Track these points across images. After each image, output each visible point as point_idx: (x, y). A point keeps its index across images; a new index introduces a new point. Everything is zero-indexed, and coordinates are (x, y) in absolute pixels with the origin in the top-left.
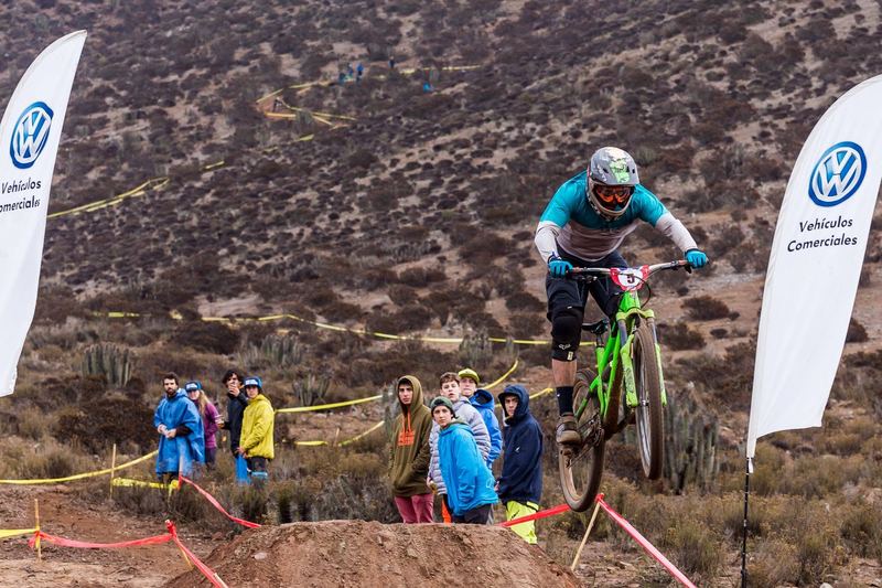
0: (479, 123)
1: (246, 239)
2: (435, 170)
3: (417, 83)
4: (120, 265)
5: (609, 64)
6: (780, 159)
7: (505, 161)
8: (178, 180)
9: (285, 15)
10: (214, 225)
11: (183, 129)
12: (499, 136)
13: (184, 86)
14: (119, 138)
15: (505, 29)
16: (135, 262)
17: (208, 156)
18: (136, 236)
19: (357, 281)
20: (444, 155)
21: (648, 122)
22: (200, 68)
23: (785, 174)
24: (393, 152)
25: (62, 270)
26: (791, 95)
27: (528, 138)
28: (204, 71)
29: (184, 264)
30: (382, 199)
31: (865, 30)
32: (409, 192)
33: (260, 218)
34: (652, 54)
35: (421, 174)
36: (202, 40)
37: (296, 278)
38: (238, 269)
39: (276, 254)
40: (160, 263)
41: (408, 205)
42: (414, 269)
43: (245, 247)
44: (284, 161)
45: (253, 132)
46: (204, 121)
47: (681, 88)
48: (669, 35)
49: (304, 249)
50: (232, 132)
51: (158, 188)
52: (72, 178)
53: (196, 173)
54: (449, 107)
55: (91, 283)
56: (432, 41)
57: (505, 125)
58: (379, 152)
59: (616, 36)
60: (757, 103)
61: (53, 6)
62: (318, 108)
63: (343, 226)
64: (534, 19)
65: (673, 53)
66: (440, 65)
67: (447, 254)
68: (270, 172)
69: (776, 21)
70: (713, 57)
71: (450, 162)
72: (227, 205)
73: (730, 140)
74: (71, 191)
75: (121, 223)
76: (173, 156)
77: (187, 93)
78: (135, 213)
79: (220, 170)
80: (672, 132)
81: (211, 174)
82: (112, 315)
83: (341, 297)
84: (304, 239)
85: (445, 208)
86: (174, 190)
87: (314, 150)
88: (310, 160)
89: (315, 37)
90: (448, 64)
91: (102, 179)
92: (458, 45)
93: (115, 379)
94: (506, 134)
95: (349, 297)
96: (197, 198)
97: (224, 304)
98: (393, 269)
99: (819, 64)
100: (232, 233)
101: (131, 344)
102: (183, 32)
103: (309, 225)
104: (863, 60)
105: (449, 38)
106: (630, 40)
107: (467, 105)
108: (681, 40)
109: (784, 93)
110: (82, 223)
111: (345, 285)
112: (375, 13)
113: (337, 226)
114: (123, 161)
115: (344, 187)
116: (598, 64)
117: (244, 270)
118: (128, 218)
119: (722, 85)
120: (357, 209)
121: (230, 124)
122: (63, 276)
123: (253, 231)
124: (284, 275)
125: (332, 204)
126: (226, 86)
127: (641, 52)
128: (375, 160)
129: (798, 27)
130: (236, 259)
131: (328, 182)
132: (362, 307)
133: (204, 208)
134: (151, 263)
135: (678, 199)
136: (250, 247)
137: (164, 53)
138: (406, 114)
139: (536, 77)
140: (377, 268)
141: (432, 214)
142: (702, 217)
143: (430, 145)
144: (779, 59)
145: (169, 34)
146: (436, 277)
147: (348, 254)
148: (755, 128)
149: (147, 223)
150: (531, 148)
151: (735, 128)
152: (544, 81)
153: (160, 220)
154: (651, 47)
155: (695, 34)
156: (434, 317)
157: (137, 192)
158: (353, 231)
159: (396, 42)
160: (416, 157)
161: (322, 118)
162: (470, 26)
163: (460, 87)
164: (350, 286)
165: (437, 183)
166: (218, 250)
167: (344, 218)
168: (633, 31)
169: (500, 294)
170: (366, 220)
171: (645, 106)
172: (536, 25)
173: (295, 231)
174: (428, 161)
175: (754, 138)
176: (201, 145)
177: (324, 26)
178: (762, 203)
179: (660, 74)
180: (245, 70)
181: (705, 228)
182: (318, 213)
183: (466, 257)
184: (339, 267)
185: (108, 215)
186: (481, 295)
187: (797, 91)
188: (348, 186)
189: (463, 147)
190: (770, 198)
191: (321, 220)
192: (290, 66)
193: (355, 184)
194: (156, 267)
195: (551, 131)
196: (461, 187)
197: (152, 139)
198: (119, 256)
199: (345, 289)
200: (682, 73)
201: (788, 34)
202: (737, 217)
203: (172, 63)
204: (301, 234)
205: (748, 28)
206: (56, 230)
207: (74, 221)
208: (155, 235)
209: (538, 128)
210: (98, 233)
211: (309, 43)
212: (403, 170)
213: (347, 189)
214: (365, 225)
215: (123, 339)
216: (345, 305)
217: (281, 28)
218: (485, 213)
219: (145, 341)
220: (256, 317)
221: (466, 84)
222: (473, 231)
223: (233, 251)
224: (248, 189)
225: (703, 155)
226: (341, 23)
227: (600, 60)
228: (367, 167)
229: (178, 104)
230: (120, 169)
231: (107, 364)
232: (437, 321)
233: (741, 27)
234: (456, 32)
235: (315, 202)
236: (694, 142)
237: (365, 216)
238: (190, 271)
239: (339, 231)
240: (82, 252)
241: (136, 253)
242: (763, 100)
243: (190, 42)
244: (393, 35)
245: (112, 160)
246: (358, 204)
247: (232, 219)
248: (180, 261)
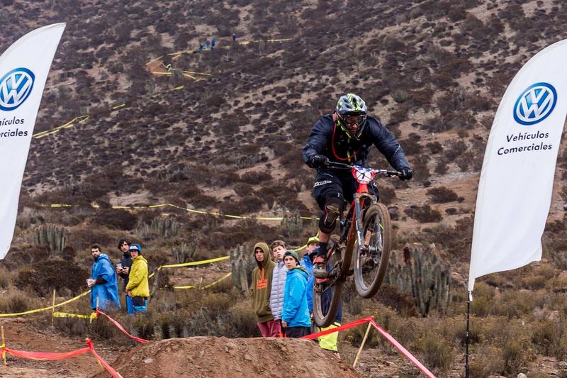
0: (292, 76)
1: (141, 154)
2: (263, 107)
3: (251, 51)
4: (58, 173)
5: (376, 35)
6: (489, 97)
7: (309, 100)
8: (95, 116)
9: (164, 7)
10: (119, 146)
11: (98, 83)
12: (305, 85)
13: (99, 55)
14: (56, 90)
15: (308, 14)
16: (68, 171)
17: (115, 101)
18: (68, 154)
19: (213, 181)
20: (269, 98)
21: (402, 74)
22: (109, 43)
23: (493, 106)
24: (235, 96)
26: (496, 54)
27: (324, 86)
28: (111, 45)
29: (100, 171)
30: (229, 127)
31: (544, 11)
32: (246, 122)
33: (149, 141)
34: (404, 29)
35: (254, 110)
36: (109, 24)
37: (174, 180)
38: (136, 174)
39: (160, 164)
40: (85, 172)
41: (246, 130)
42: (250, 172)
43: (140, 160)
44: (164, 103)
45: (144, 84)
46: (112, 78)
47: (423, 51)
48: (416, 17)
49: (178, 160)
50: (130, 84)
51: (82, 122)
53: (106, 112)
54: (272, 66)
55: (39, 185)
56: (260, 23)
57: (309, 77)
58: (226, 96)
59: (380, 18)
60: (473, 60)
61: (12, 4)
62: (186, 68)
63: (204, 145)
64: (327, 7)
65: (418, 28)
66: (265, 39)
67: (272, 162)
68: (155, 110)
69: (485, 6)
70: (444, 30)
71: (273, 102)
72: (128, 132)
73: (456, 85)
75: (59, 146)
76: (92, 101)
77: (100, 60)
78: (68, 139)
79: (122, 110)
80: (418, 79)
81: (116, 112)
82: (53, 206)
83: (203, 192)
84: (178, 154)
85: (270, 132)
86: (93, 123)
87: (184, 96)
88: (181, 102)
89: (183, 21)
90: (271, 38)
91: (46, 117)
92: (278, 25)
93: (55, 247)
94: (310, 83)
95: (208, 191)
96: (108, 129)
97: (127, 197)
98: (236, 173)
99: (514, 34)
100: (131, 151)
101: (66, 224)
102: (97, 20)
103: (181, 144)
104: (542, 30)
105: (271, 20)
106: (390, 20)
107: (283, 65)
108: (423, 19)
109: (491, 53)
110: (33, 146)
111: (206, 184)
112: (222, 5)
113: (200, 145)
114: (59, 105)
115: (203, 120)
116: (369, 36)
117: (139, 175)
118: (63, 142)
119: (451, 49)
120: (212, 134)
121: (129, 79)
123: (145, 149)
124: (165, 178)
125: (196, 130)
126: (126, 55)
127: (397, 28)
128: (224, 101)
129: (500, 10)
130: (134, 167)
131: (194, 116)
132: (217, 198)
133: (113, 134)
134: (78, 171)
135: (422, 123)
136: (143, 160)
137: (85, 34)
138: (244, 71)
139: (328, 46)
140: (226, 172)
141: (262, 137)
142: (438, 135)
143: (260, 90)
144: (488, 31)
145: (88, 21)
146: (265, 177)
147: (207, 163)
148: (472, 76)
149: (75, 145)
150: (326, 92)
151: (459, 76)
152: (334, 48)
153: (84, 143)
154: (404, 24)
155: (433, 16)
156: (264, 203)
157: (69, 125)
158: (210, 148)
159: (237, 24)
160: (251, 99)
161: (188, 75)
162: (285, 12)
163: (279, 53)
164: (209, 184)
165: (265, 116)
166: (122, 162)
167: (204, 140)
168: (392, 14)
169: (307, 188)
170: (219, 141)
171: (400, 63)
172: (328, 11)
173: (172, 149)
174: (259, 101)
175: (472, 83)
176: (109, 94)
177: (189, 14)
178: (478, 126)
179: (410, 42)
180: (138, 44)
181: (441, 143)
182: (187, 137)
183: (285, 164)
184: (202, 172)
185: (50, 141)
186: (295, 189)
187: (500, 52)
188: (207, 119)
189: (281, 92)
190: (483, 122)
191: (190, 141)
192: (167, 41)
193: (211, 118)
194: (82, 174)
195: (339, 81)
196: (280, 118)
197: (78, 90)
198: (57, 167)
199: (205, 187)
200: (424, 41)
201: (493, 15)
202: (462, 135)
203: (90, 40)
204: (176, 151)
205: (467, 11)
208: (80, 153)
209: (331, 79)
210: (43, 152)
211: (180, 26)
212: (242, 108)
213: (206, 121)
214: (218, 144)
215: (60, 222)
216: (206, 197)
217: (161, 16)
218: (297, 135)
219: (75, 222)
220: (147, 206)
221: (283, 51)
222: (289, 147)
223: (132, 163)
224: (141, 122)
225: (439, 94)
226: (200, 12)
227: (370, 34)
228: (219, 106)
229: (94, 67)
230: (57, 110)
231: (50, 238)
232: (266, 206)
233: (463, 10)
234: (276, 16)
235: (185, 129)
236: (433, 86)
237: (218, 138)
238: (104, 176)
239: (201, 148)
240: (33, 165)
241: (68, 165)
242: (478, 58)
243: (102, 26)
244: (234, 19)
245: (52, 104)
246: (213, 131)
247: (131, 142)
248: (97, 170)
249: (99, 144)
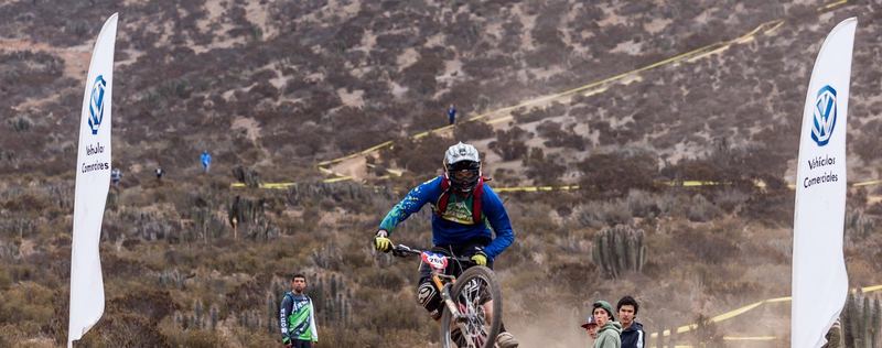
4: (713, 125)
8: (793, 22)
16: (731, 121)
18: (736, 90)
25: (650, 133)
29: (784, 121)
33: (875, 66)
40: (758, 122)
43: (855, 101)
51: (769, 33)
52: (679, 22)
53: (813, 14)
55: (680, 146)
74: (676, 38)
75: (723, 76)
78: (740, 64)
79: (840, 10)
81: (830, 15)
82: (688, 183)
86: (786, 34)
91: (713, 23)
96: (810, 44)
110: (681, 76)
118: (731, 69)
122: (650, 139)
123: (866, 82)
134: (748, 121)
136: (859, 100)
149: (750, 76)
153: (765, 71)
157: (748, 39)
185: (710, 67)
194: (753, 125)
198: (714, 114)
206: (652, 85)
207: (672, 74)
210: (695, 87)
215: (685, 213)
219: (711, 215)
220: (851, 183)
224: (866, 33)
230: (734, 10)
231: (619, 249)
238: (786, 131)
240: (675, 110)
241: (733, 110)
248: (780, 119)
249: (789, 72)
